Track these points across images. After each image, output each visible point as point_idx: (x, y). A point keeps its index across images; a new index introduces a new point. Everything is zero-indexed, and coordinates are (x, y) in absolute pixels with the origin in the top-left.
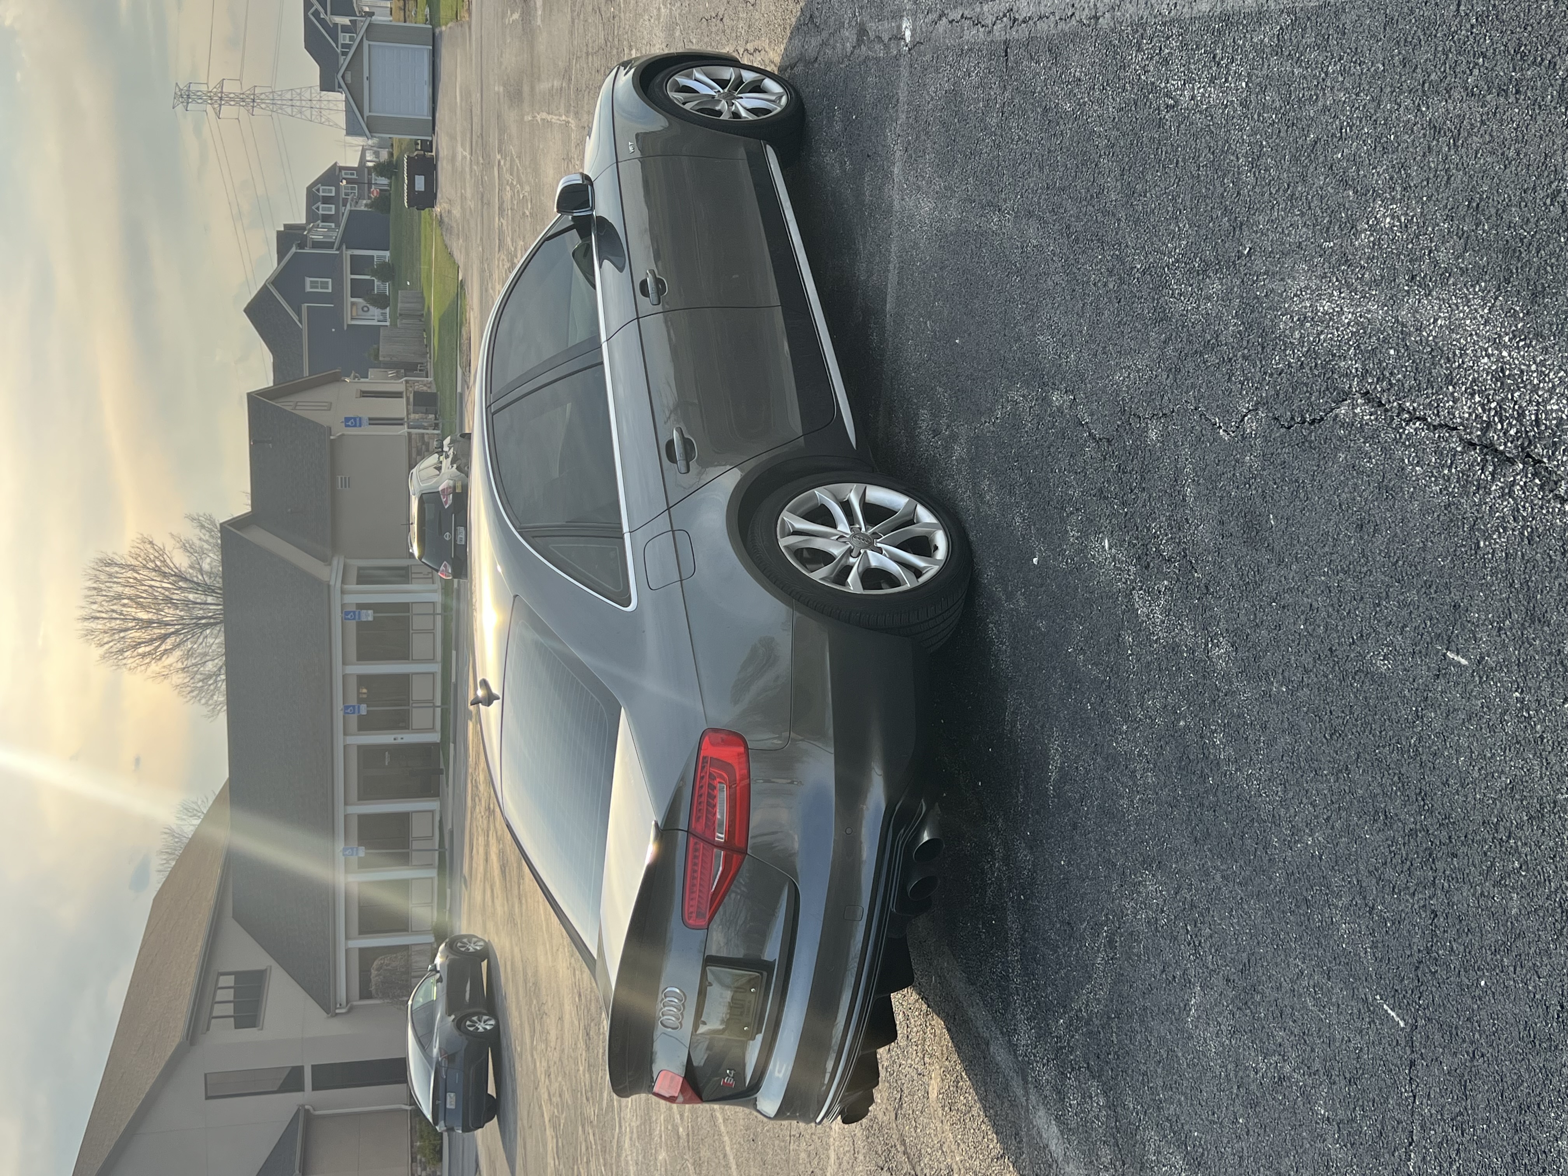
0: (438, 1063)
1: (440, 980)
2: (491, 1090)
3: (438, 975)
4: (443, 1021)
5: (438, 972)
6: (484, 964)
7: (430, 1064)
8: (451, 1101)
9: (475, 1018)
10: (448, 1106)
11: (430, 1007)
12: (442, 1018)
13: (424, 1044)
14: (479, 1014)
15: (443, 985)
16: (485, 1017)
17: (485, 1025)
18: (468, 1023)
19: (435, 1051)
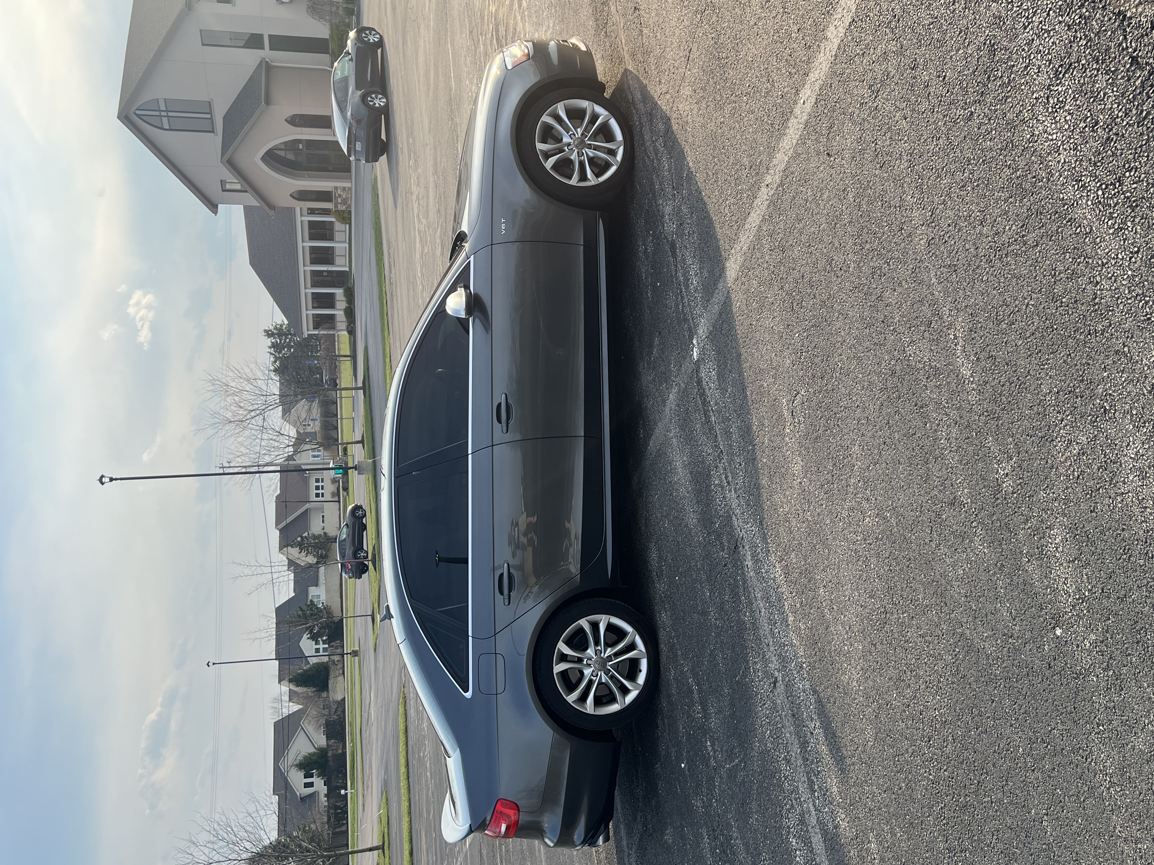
0: (350, 123)
1: (351, 60)
2: (383, 137)
3: (350, 56)
4: (354, 95)
5: (350, 54)
6: (379, 51)
7: (346, 124)
8: (359, 146)
9: (373, 96)
10: (357, 149)
11: (345, 80)
12: (353, 91)
13: (342, 110)
14: (377, 93)
15: (353, 64)
16: (380, 96)
17: (379, 102)
18: (369, 99)
19: (349, 114)
